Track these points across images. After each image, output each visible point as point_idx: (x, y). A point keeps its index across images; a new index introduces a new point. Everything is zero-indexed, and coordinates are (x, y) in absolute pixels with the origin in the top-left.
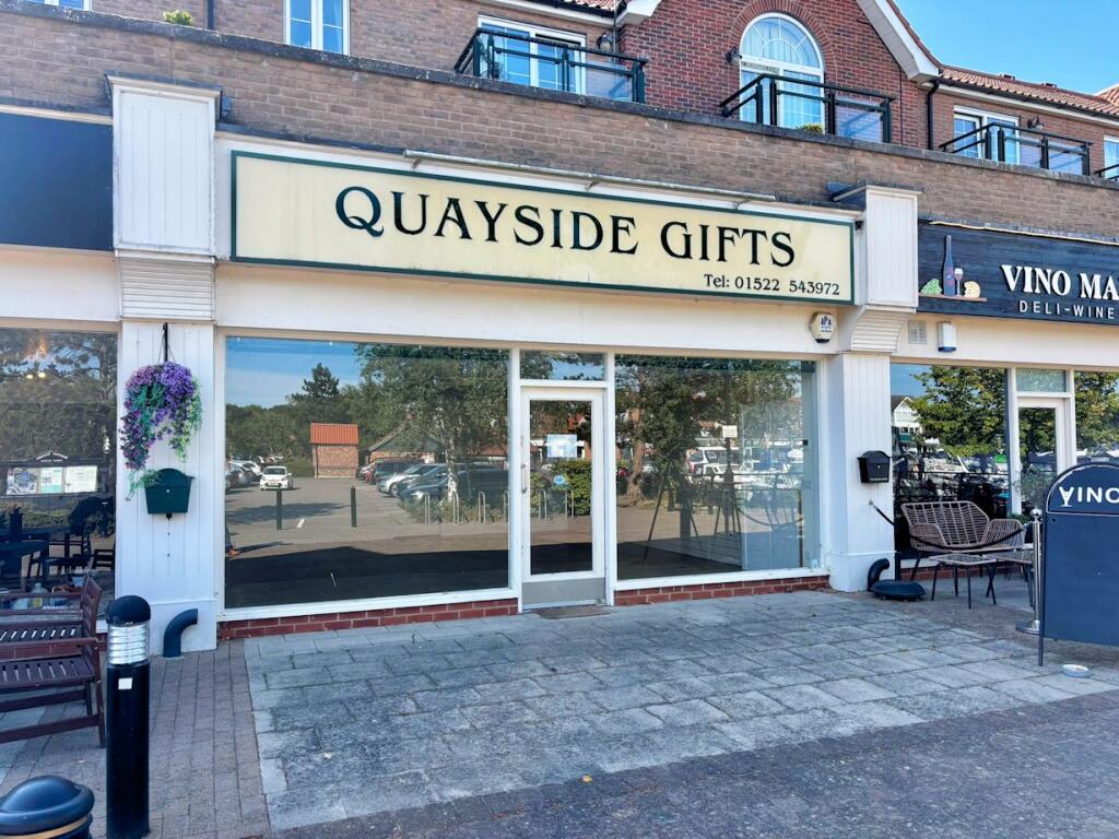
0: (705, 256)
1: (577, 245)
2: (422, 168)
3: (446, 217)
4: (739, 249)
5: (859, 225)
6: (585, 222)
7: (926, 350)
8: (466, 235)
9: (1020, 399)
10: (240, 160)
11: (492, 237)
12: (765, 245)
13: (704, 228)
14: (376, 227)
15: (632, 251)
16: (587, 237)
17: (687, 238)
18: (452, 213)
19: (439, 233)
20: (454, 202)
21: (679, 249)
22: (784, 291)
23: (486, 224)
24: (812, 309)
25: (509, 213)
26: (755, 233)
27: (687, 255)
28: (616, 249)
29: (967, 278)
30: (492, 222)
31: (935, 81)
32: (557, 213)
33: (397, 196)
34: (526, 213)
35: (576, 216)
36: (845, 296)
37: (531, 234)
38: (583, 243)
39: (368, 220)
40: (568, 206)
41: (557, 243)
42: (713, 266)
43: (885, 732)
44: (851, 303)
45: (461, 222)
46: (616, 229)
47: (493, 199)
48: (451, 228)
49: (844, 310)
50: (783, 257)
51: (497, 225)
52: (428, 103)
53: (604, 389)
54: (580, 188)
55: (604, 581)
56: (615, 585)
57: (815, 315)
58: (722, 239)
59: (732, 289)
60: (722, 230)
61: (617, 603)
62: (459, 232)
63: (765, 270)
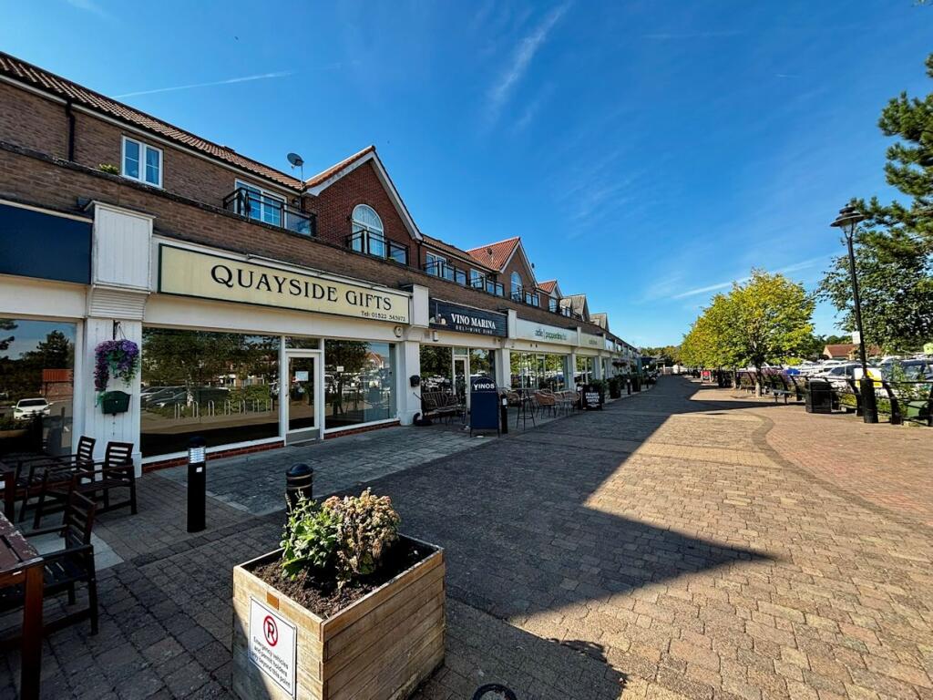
0: (361, 304)
1: (314, 296)
2: (251, 261)
3: (261, 282)
4: (373, 302)
5: (411, 297)
6: (317, 288)
7: (429, 341)
8: (269, 289)
9: (455, 357)
10: (164, 248)
11: (280, 291)
12: (381, 302)
13: (361, 294)
14: (230, 283)
15: (335, 301)
16: (319, 294)
17: (355, 297)
18: (263, 280)
19: (258, 288)
20: (265, 276)
21: (352, 301)
22: (388, 319)
23: (278, 285)
24: (395, 325)
25: (287, 282)
26: (378, 298)
27: (355, 304)
28: (329, 299)
29: (442, 317)
30: (280, 285)
31: (421, 242)
32: (306, 284)
33: (240, 271)
34: (294, 283)
35: (314, 285)
36: (407, 322)
37: (297, 291)
38: (317, 296)
39: (226, 280)
40: (311, 281)
41: (306, 295)
42: (364, 308)
43: (438, 459)
44: (408, 324)
45: (267, 284)
46: (329, 292)
47: (281, 276)
48: (263, 286)
49: (406, 326)
50: (388, 307)
51: (282, 286)
52: (249, 232)
53: (320, 353)
54: (315, 275)
55: (318, 431)
56: (324, 431)
57: (396, 328)
58: (367, 298)
59: (371, 317)
60: (367, 295)
61: (325, 438)
62: (266, 288)
63: (381, 311)
